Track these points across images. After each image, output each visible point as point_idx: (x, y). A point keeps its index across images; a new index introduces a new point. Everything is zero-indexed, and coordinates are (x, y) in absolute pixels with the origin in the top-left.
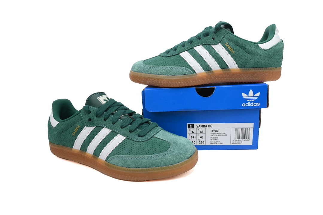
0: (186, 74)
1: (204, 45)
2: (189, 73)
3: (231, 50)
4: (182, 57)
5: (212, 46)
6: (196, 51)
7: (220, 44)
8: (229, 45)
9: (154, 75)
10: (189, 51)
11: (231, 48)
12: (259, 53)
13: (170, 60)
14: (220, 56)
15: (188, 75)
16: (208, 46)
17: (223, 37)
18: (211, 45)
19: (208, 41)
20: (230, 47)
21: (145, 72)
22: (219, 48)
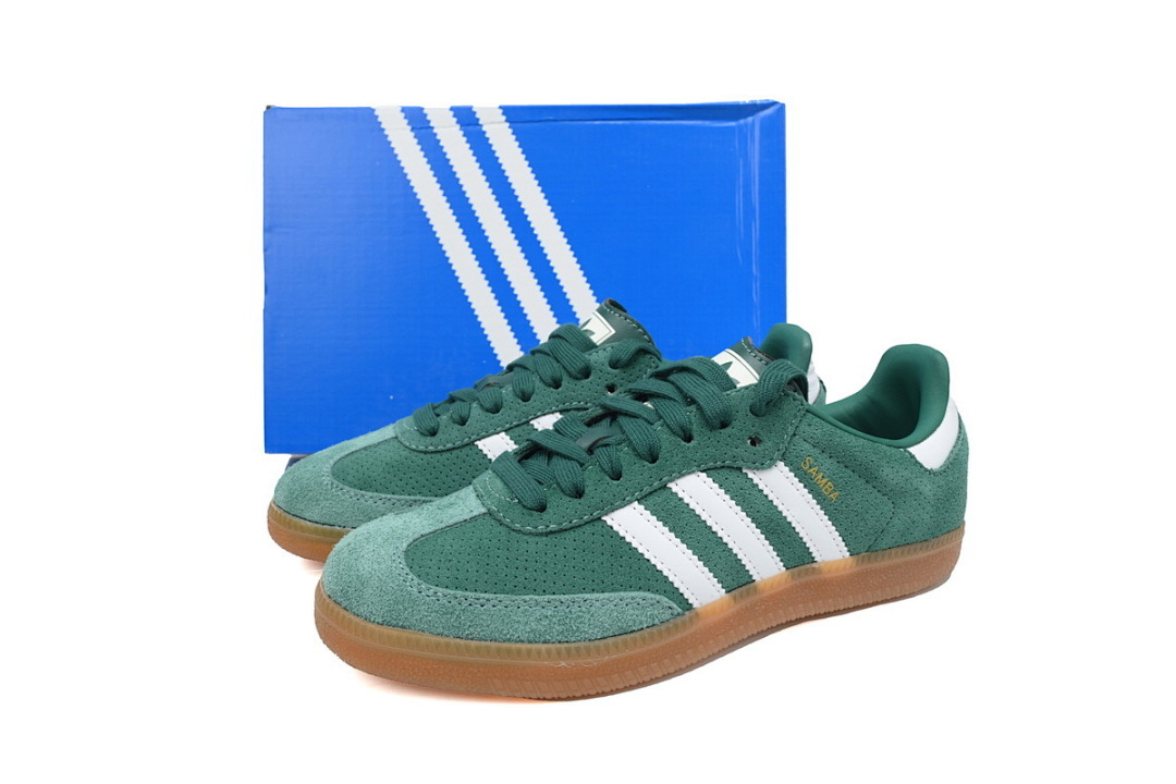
0: (654, 625)
1: (716, 468)
2: (667, 616)
3: (826, 490)
4: (622, 534)
5: (750, 475)
6: (681, 499)
7: (782, 463)
8: (816, 468)
9: (493, 644)
10: (651, 500)
11: (824, 481)
12: (922, 488)
13: (562, 552)
14: (785, 517)
15: (663, 627)
16: (733, 476)
17: (791, 430)
18: (744, 471)
19: (730, 453)
20: (820, 476)
21: (440, 630)
22: (779, 484)
